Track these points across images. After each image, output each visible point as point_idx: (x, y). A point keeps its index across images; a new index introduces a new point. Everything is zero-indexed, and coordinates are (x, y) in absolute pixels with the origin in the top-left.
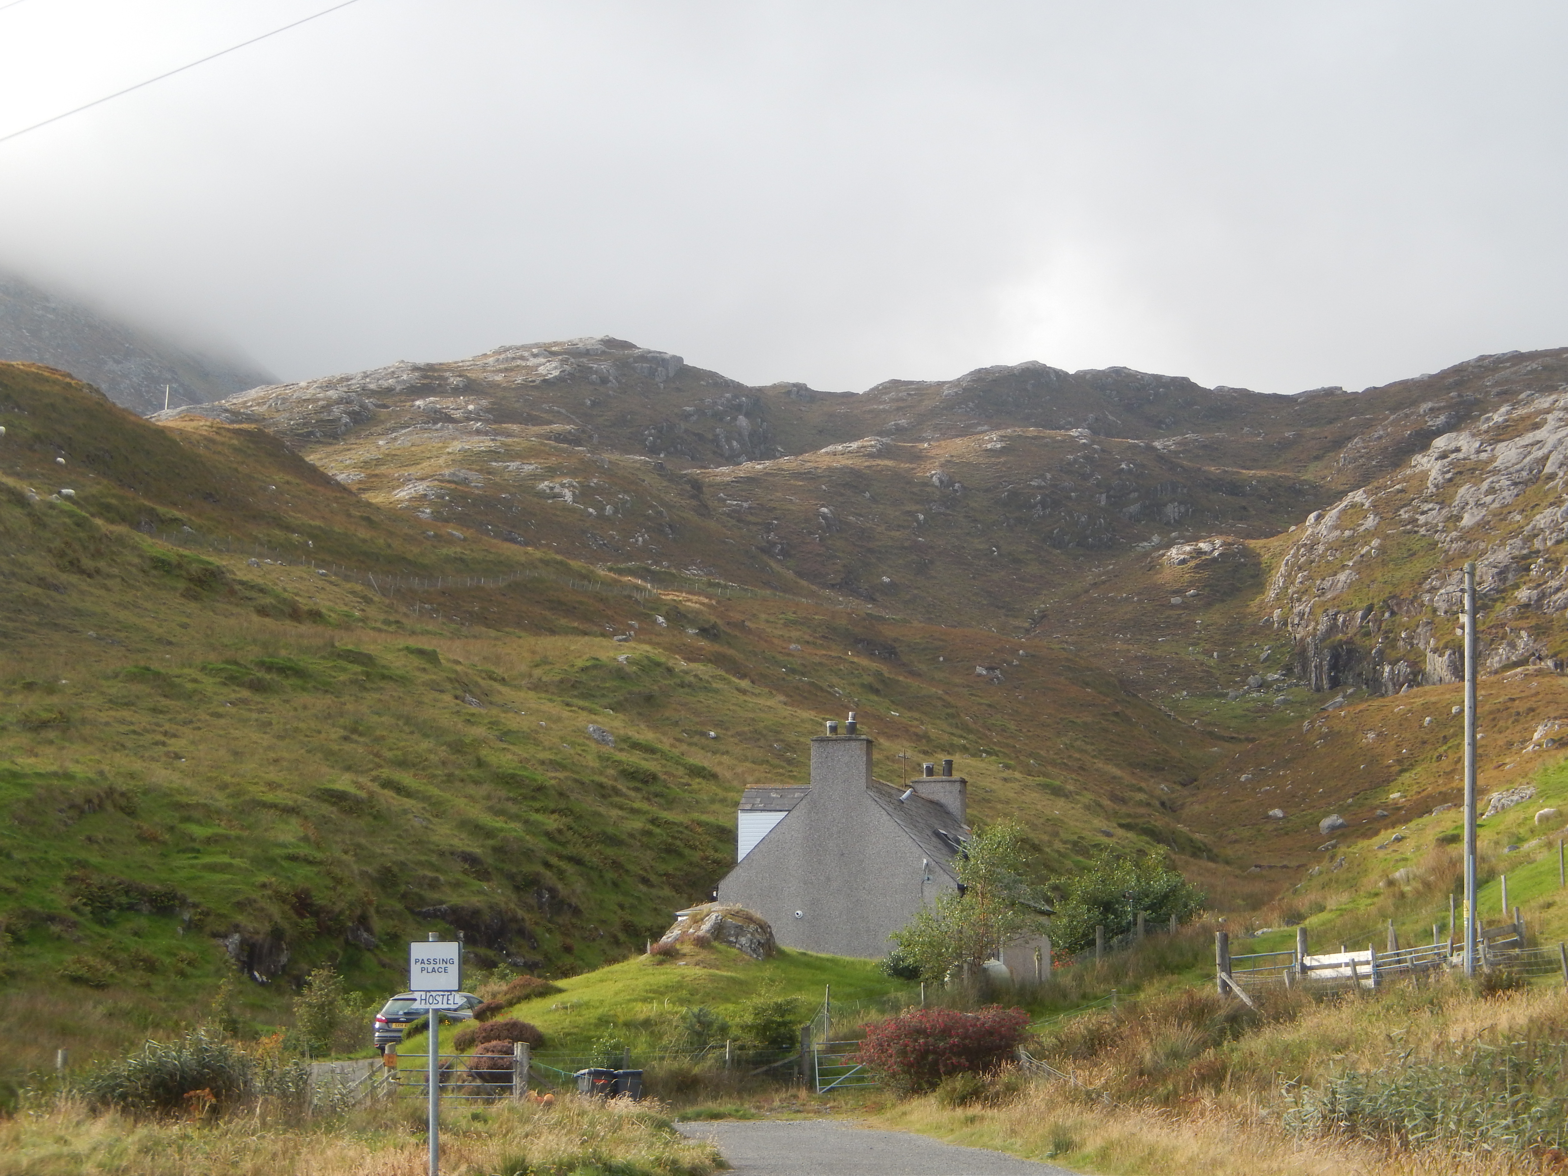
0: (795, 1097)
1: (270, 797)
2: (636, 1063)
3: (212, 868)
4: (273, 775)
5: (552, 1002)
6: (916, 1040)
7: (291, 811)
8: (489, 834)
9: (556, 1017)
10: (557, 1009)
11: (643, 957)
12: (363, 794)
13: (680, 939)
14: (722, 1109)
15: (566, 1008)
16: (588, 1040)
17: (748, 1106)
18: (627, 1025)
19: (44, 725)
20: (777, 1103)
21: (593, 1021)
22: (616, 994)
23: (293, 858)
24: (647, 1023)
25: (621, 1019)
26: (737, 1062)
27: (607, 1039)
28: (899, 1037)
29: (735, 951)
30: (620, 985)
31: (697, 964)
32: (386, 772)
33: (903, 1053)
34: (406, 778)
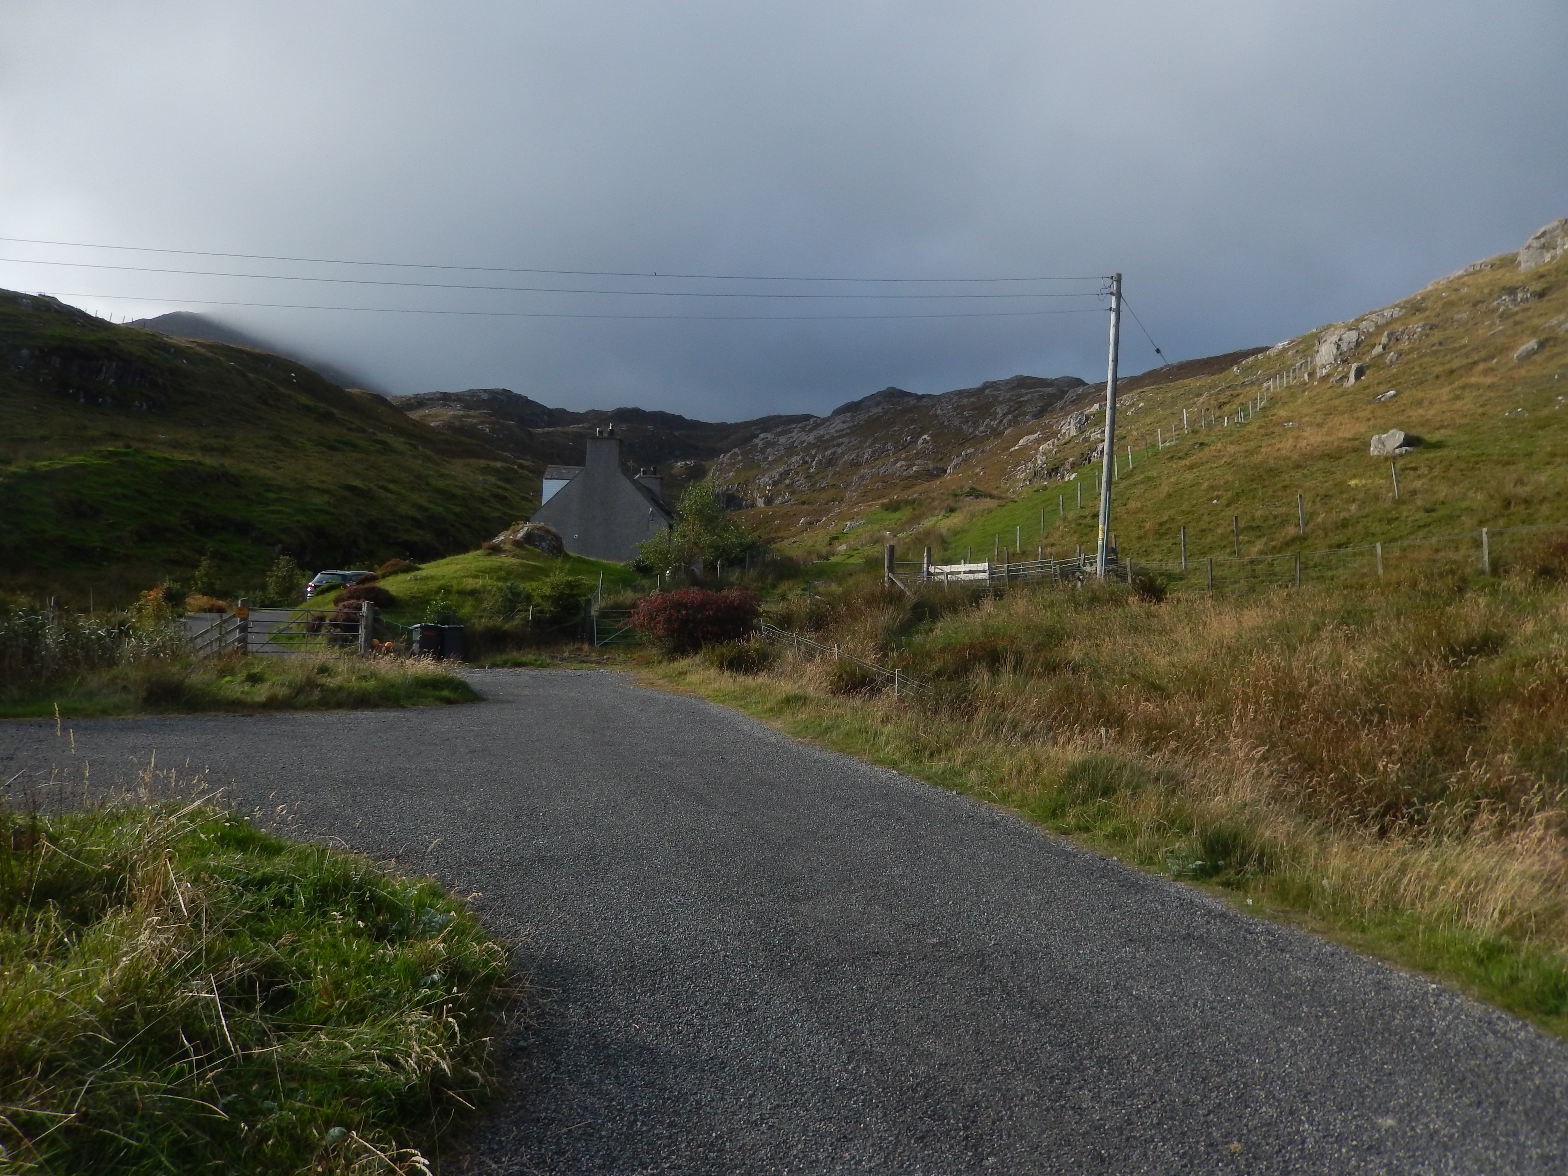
0: (580, 649)
1: (317, 485)
2: (461, 621)
3: (272, 512)
4: (324, 478)
5: (408, 576)
6: (679, 612)
7: (324, 491)
8: (426, 510)
9: (409, 585)
10: (410, 580)
11: (478, 552)
12: (366, 488)
13: (502, 542)
14: (524, 659)
15: (416, 579)
16: (428, 602)
17: (545, 657)
18: (460, 593)
19: (213, 449)
20: (566, 654)
21: (434, 589)
22: (455, 572)
23: (319, 511)
24: (473, 593)
25: (455, 589)
26: (537, 622)
27: (439, 603)
28: (665, 609)
29: (539, 550)
30: (459, 566)
31: (513, 556)
32: (381, 483)
33: (669, 620)
34: (392, 486)
